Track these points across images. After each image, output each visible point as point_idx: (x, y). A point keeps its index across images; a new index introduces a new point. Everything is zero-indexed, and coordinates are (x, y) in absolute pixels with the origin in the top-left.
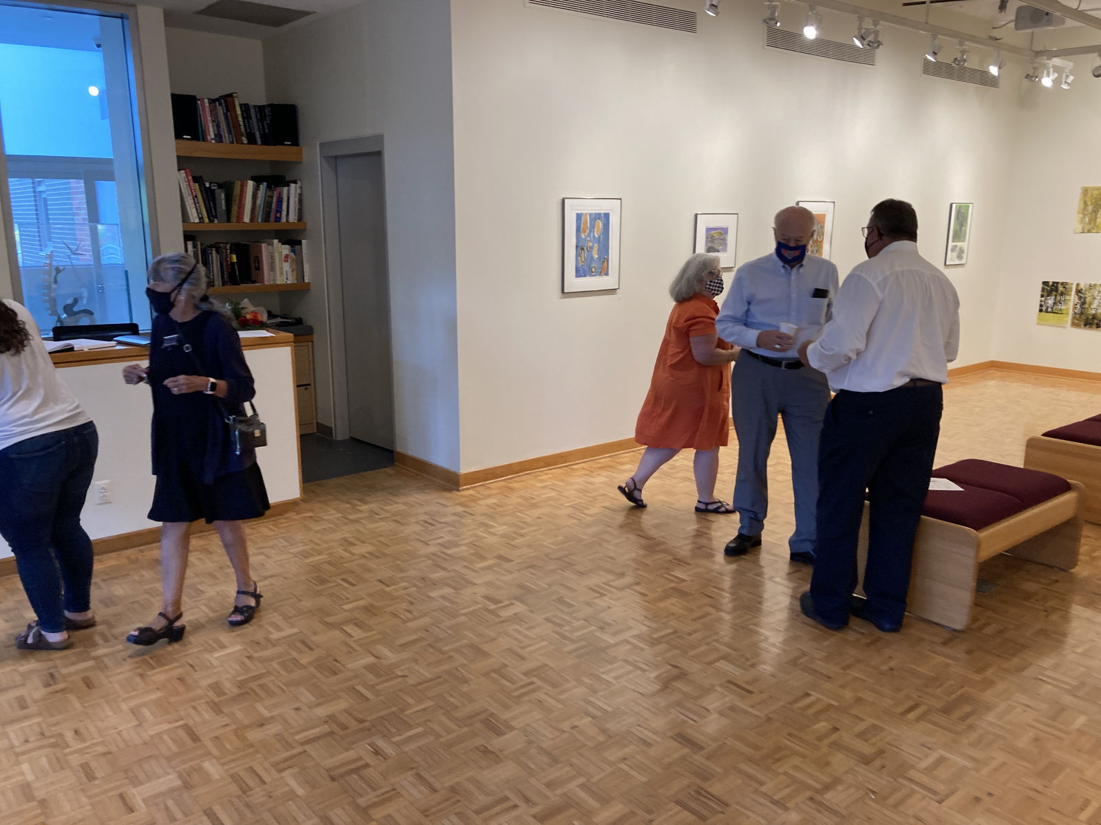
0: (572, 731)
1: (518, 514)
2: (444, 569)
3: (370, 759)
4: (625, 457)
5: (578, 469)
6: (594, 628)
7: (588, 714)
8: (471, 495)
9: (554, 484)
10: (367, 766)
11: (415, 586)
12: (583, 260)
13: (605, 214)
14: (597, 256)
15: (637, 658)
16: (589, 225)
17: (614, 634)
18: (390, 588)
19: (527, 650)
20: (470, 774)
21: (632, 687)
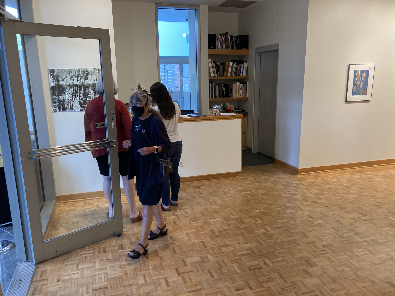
0: (342, 272)
1: (321, 186)
2: (292, 203)
3: (263, 266)
4: (368, 169)
5: (347, 171)
6: (352, 234)
7: (349, 267)
8: (303, 177)
9: (336, 176)
10: (262, 268)
11: (281, 207)
12: (356, 89)
13: (367, 70)
14: (362, 87)
15: (371, 249)
16: (359, 75)
17: (361, 238)
18: (272, 207)
19: (324, 238)
20: (300, 279)
21: (369, 260)
